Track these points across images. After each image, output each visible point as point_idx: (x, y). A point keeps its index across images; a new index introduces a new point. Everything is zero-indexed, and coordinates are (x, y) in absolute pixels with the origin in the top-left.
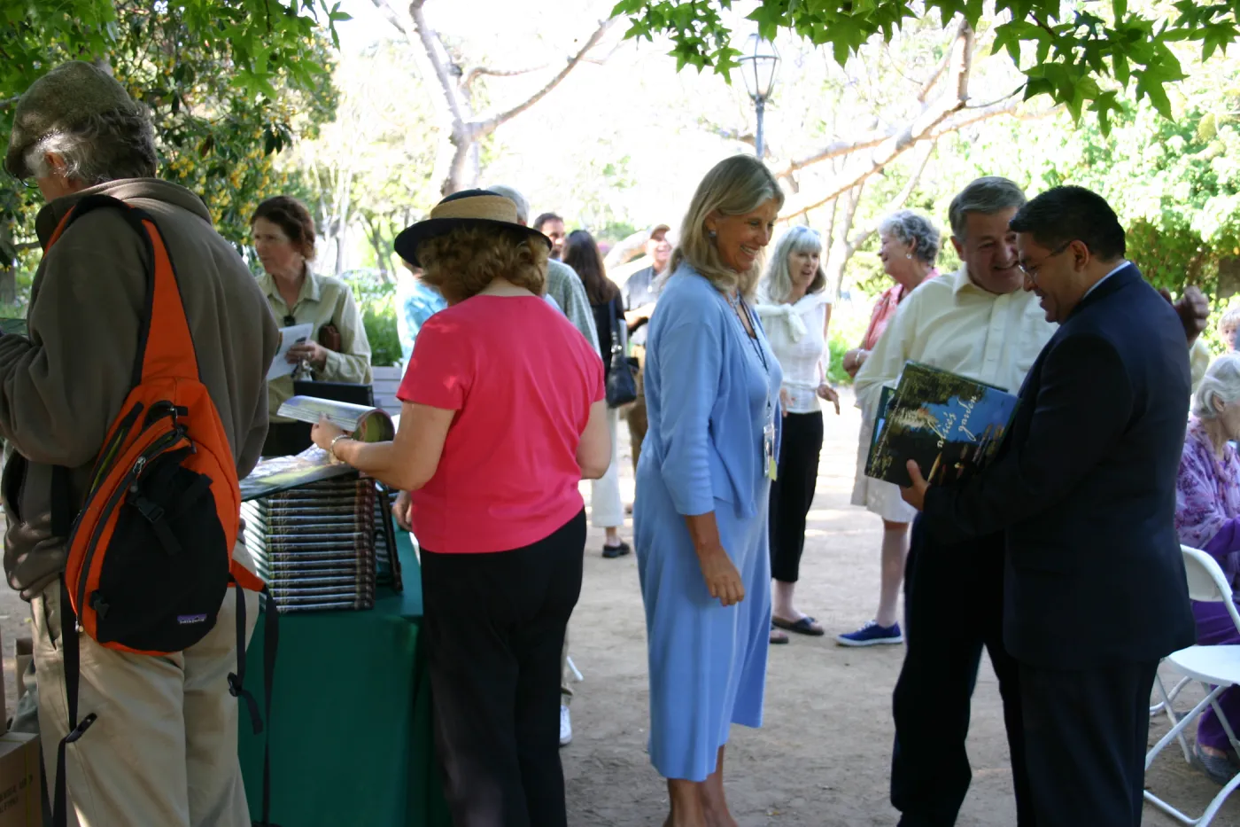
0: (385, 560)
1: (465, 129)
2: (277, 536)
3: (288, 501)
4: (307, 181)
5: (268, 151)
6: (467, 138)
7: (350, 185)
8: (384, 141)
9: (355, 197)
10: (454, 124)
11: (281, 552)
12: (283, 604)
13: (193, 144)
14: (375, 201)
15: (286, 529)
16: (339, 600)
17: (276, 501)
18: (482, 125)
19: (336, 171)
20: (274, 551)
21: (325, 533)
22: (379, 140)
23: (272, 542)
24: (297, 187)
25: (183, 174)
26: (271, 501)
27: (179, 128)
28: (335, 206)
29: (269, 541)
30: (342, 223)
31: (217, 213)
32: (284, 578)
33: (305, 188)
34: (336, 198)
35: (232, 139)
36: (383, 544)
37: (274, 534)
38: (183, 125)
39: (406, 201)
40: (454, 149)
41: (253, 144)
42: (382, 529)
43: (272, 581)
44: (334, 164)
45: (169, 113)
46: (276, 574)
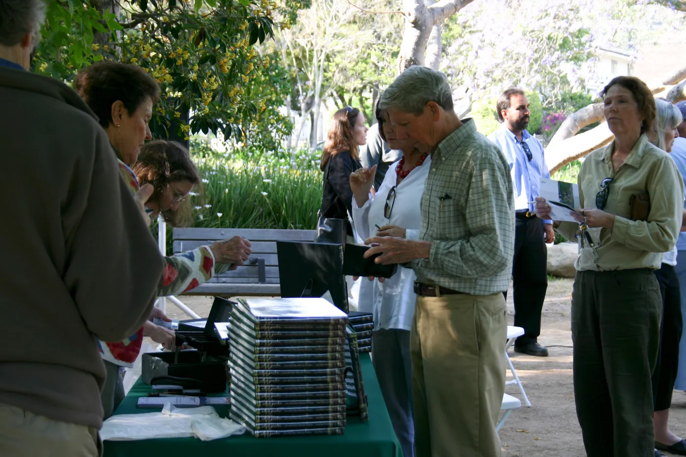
0: (354, 395)
1: (428, 14)
2: (263, 371)
3: (272, 341)
4: (285, 62)
5: (252, 41)
6: (429, 22)
7: (323, 64)
8: (355, 22)
9: (329, 75)
10: (417, 9)
11: (266, 384)
12: (268, 429)
13: (187, 36)
14: (347, 79)
15: (270, 365)
16: (315, 426)
17: (262, 341)
18: (443, 10)
19: (311, 51)
20: (260, 384)
21: (302, 368)
22: (350, 23)
23: (258, 376)
24: (277, 68)
25: (180, 62)
26: (258, 341)
27: (175, 22)
28: (310, 83)
29: (256, 374)
30: (317, 99)
31: (208, 96)
32: (268, 407)
33: (283, 69)
34: (311, 77)
35: (221, 31)
36: (352, 381)
37: (261, 369)
38: (179, 20)
39: (374, 78)
40: (417, 33)
41: (239, 36)
42: (351, 367)
43: (259, 409)
44: (309, 45)
45: (167, 10)
46: (262, 403)
